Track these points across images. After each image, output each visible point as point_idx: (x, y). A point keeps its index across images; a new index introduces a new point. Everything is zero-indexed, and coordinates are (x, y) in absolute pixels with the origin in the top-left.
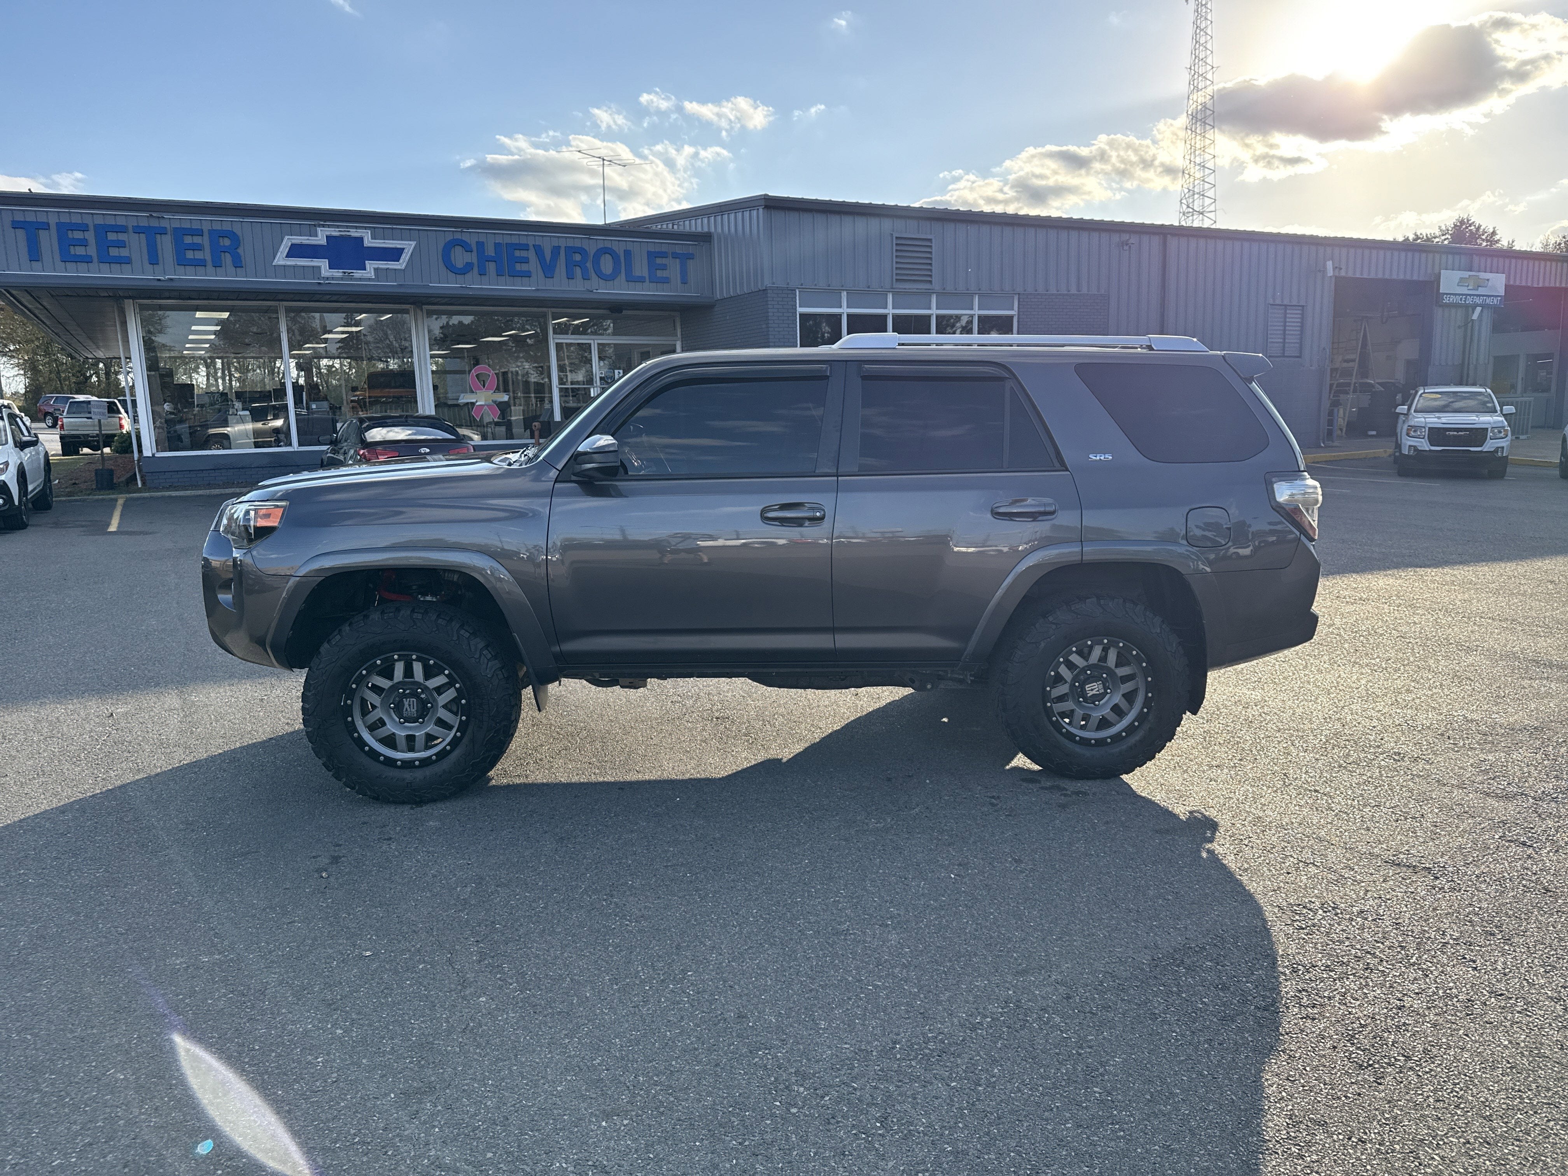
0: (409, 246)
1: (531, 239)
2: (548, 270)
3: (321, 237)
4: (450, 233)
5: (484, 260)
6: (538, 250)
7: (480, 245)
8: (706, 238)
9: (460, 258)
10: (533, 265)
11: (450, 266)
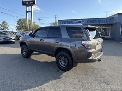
0: (84, 21)
1: (95, 20)
2: (96, 22)
3: (78, 21)
4: (88, 20)
5: (90, 22)
6: (95, 21)
7: (90, 21)
8: (113, 18)
9: (89, 22)
10: (95, 22)
11: (88, 22)
